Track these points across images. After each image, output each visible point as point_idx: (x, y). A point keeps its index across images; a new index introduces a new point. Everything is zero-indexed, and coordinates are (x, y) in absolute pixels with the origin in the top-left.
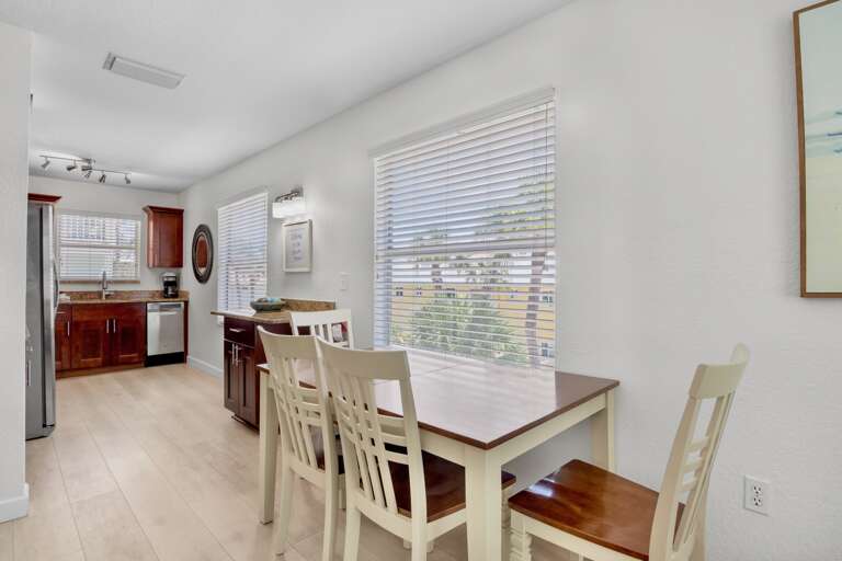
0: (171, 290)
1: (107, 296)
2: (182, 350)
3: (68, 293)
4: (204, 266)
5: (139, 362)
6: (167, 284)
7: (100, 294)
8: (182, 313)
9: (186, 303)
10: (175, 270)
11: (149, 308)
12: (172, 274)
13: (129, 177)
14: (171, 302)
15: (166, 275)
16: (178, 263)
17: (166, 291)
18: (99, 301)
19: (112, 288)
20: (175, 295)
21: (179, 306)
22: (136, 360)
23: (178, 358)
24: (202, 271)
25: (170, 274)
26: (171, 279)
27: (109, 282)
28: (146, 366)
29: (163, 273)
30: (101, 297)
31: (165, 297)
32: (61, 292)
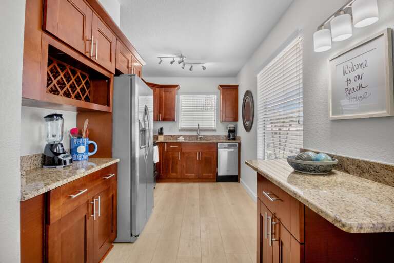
0: (232, 135)
1: (200, 138)
2: (237, 174)
3: (184, 136)
4: (249, 121)
5: (213, 179)
6: (230, 131)
7: (197, 137)
8: (237, 150)
9: (239, 144)
10: (234, 123)
11: (218, 146)
12: (233, 126)
13: (204, 65)
14: (232, 143)
15: (229, 126)
16: (236, 120)
17: (229, 136)
18: (196, 141)
19: (202, 134)
20: (234, 139)
21: (236, 146)
22: (212, 177)
23: (235, 179)
24: (247, 123)
25: (232, 125)
26: (232, 129)
27: (201, 130)
28: (218, 181)
29: (228, 125)
30: (198, 138)
31: (229, 140)
32: (181, 136)
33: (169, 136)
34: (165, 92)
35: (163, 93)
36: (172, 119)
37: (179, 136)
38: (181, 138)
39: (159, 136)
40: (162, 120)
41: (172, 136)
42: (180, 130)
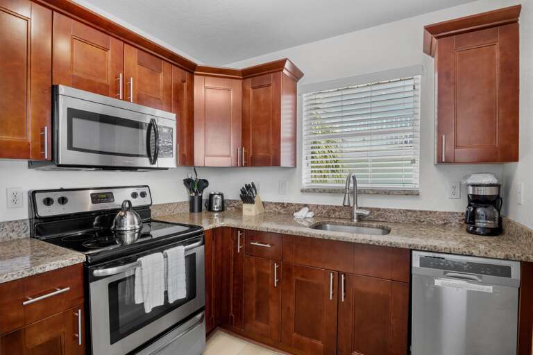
0: (486, 215)
1: (360, 216)
3: (314, 208)
6: (475, 201)
11: (415, 265)
12: (489, 179)
15: (470, 181)
20: (497, 230)
25: (485, 178)
26: (485, 192)
27: (365, 192)
29: (466, 177)
30: (352, 219)
31: (473, 232)
32: (306, 205)
33: (276, 204)
34: (253, 88)
35: (251, 90)
36: (272, 161)
37: (299, 207)
38: (304, 213)
39: (246, 206)
40: (246, 165)
41: (282, 205)
42: (302, 191)
